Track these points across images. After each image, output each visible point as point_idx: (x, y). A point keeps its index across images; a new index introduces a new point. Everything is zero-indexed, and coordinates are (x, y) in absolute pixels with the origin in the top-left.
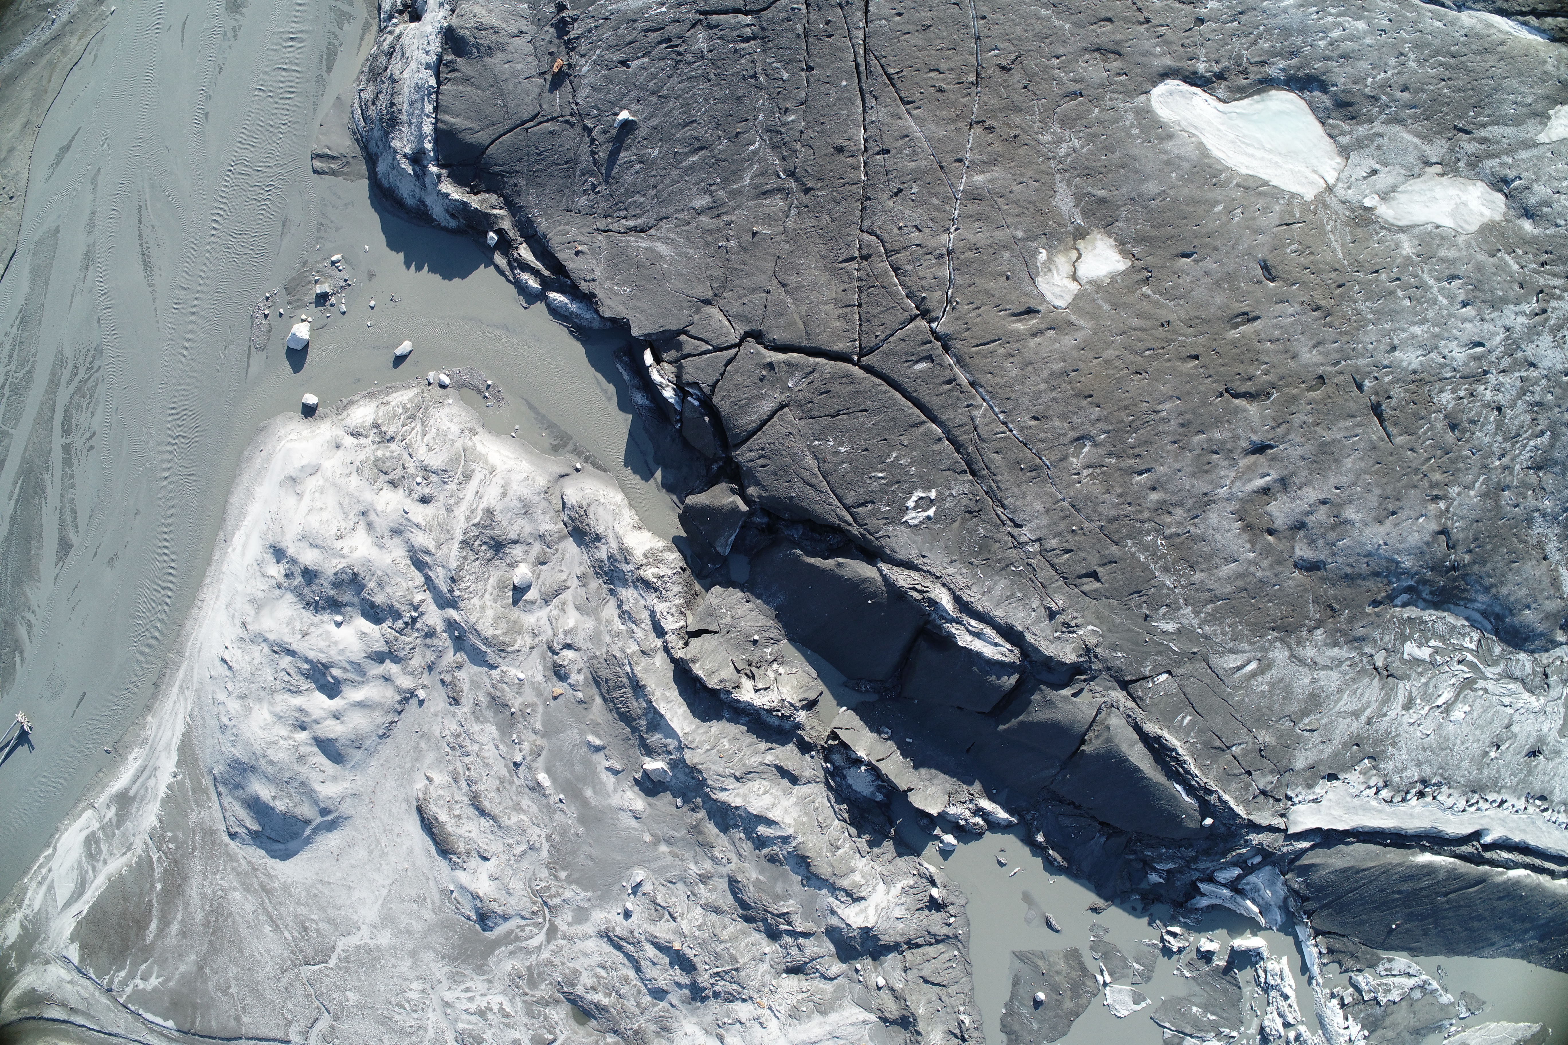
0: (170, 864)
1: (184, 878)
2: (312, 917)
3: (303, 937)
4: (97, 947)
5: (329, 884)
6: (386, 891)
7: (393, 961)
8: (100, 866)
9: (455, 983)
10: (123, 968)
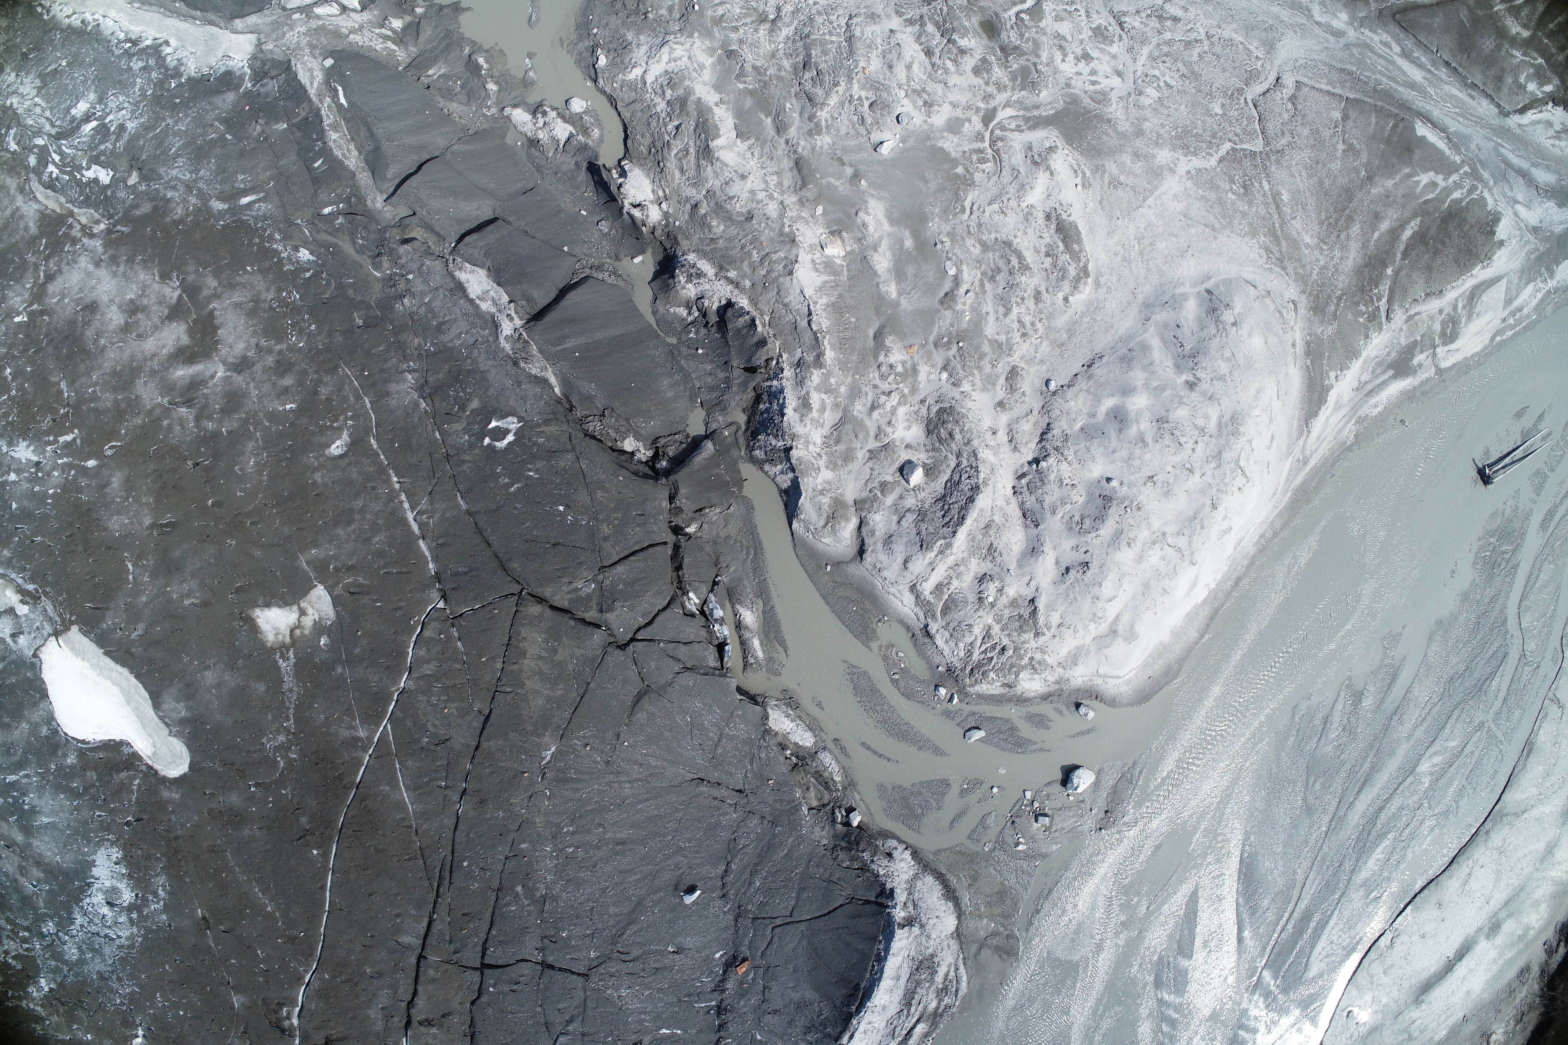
0: (1371, 290)
1: (1358, 272)
2: (1233, 197)
3: (1250, 180)
4: (1476, 230)
5: (1205, 225)
6: (1148, 202)
7: (1162, 131)
8: (1448, 310)
9: (1104, 94)
10: (1454, 201)
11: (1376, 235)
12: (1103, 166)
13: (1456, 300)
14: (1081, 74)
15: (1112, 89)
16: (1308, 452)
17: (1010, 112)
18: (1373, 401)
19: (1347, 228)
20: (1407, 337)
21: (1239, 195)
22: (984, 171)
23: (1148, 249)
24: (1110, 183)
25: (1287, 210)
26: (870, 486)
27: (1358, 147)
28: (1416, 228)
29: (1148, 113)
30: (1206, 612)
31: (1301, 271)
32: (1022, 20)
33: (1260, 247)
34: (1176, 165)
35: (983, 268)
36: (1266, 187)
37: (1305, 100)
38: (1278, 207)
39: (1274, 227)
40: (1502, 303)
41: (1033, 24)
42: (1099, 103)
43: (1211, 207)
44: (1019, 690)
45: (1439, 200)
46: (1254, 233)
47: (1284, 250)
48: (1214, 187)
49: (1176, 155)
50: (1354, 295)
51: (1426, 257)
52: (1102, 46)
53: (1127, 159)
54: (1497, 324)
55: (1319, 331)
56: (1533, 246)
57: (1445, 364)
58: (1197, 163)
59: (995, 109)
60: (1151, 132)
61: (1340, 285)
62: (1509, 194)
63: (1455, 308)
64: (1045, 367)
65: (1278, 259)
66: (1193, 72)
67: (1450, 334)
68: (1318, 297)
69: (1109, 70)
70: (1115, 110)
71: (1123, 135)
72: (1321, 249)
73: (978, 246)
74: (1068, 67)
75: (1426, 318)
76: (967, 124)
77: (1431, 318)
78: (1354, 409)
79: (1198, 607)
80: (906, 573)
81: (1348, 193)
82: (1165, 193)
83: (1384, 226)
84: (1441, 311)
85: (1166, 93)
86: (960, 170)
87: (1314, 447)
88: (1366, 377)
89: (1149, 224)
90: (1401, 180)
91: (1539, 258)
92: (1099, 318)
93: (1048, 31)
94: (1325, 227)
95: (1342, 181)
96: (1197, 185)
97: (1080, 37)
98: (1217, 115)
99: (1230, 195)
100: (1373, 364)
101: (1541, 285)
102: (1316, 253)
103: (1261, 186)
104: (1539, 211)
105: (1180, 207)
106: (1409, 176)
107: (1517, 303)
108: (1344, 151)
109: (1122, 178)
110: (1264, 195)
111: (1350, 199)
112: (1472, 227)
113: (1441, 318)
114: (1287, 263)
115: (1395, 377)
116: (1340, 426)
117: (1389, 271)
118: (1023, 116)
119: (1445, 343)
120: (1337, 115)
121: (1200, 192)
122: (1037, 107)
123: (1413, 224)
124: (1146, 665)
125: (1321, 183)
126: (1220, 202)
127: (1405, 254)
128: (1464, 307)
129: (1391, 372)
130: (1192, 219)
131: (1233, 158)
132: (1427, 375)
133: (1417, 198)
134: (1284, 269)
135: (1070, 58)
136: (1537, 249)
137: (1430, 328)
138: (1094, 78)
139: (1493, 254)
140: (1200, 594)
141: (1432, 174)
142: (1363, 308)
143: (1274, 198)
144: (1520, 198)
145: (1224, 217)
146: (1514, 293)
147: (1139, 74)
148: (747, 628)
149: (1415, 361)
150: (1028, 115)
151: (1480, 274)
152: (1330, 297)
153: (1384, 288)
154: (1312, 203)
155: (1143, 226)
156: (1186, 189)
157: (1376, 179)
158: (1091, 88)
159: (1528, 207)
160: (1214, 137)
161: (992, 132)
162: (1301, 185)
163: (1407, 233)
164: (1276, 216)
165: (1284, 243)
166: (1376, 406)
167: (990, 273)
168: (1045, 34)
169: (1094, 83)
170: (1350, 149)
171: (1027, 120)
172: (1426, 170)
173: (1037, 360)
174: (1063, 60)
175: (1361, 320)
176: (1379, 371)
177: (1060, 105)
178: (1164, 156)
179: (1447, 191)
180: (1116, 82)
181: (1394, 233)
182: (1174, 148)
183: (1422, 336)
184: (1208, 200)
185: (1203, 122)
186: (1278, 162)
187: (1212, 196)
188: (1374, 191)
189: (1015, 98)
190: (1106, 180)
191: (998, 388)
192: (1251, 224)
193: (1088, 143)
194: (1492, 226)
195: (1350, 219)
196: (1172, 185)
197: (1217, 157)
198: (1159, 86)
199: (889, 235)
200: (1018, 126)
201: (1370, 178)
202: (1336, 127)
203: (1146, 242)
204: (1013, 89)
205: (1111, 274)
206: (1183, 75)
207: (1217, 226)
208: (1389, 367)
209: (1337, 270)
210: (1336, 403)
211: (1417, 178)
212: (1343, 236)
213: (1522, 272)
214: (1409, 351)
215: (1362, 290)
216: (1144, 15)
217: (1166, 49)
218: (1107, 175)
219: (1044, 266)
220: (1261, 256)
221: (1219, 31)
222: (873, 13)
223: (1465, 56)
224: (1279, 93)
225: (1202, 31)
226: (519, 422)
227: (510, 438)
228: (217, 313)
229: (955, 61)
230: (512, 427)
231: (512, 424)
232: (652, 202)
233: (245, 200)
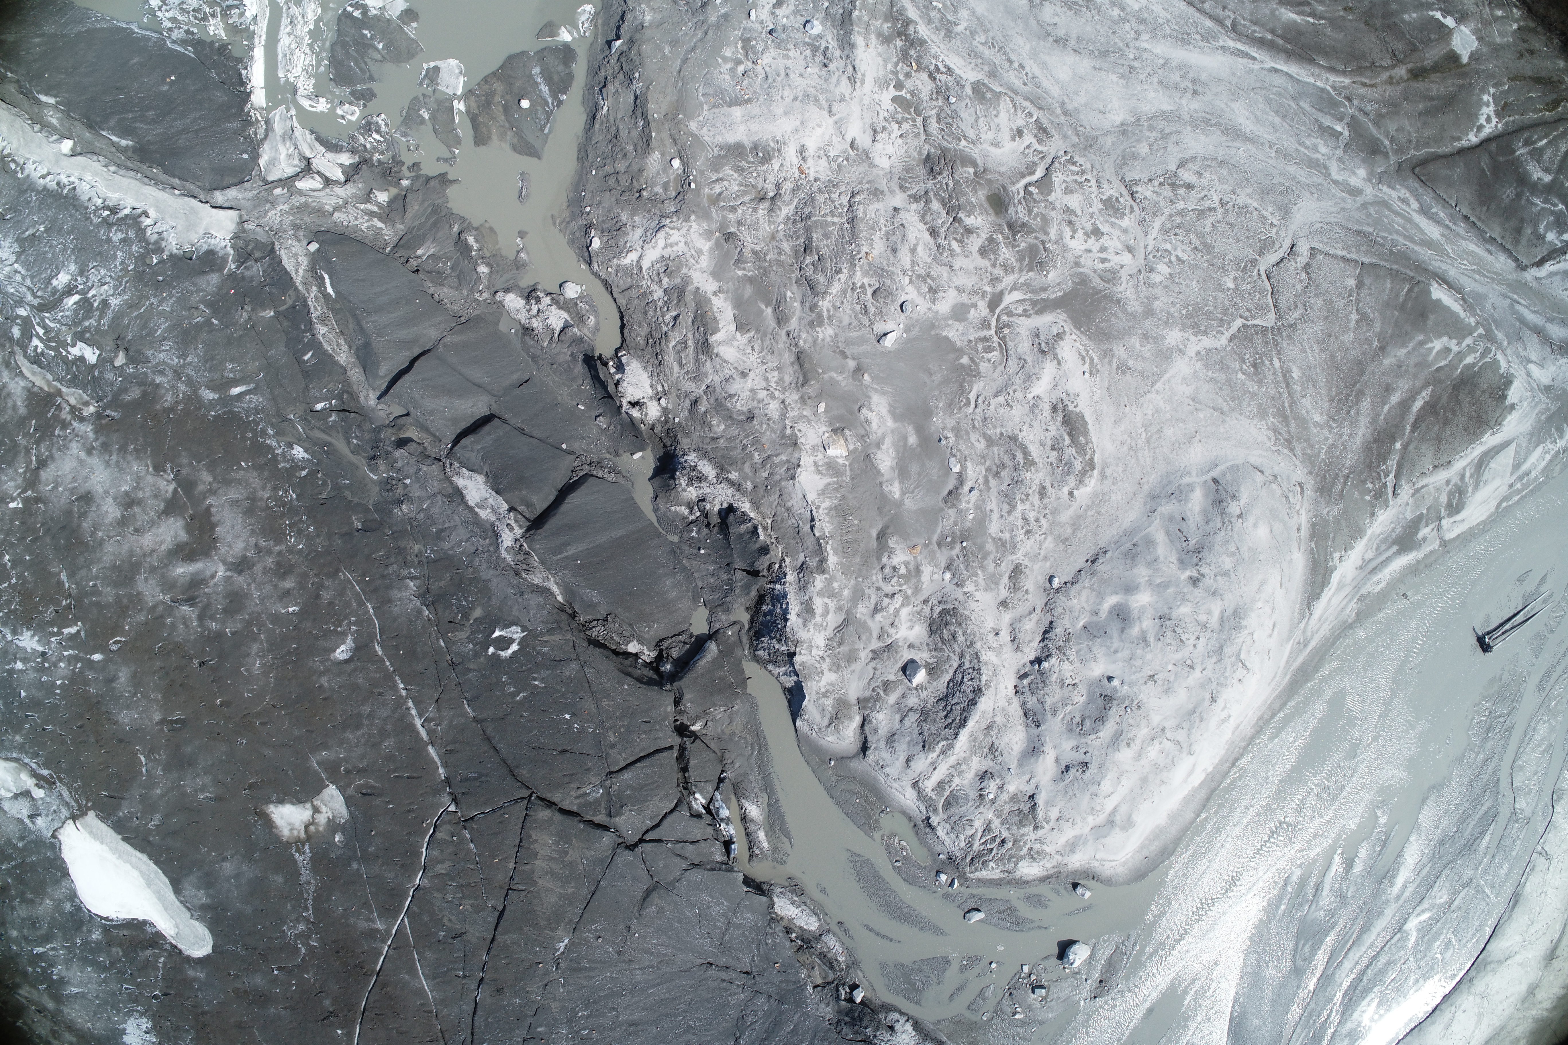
0: (1379, 466)
1: (1367, 448)
2: (1243, 377)
3: (1261, 358)
4: (1487, 395)
5: (1214, 409)
6: (1156, 387)
7: (1172, 310)
8: (1455, 480)
9: (1114, 272)
10: (1467, 367)
11: (1387, 408)
12: (1111, 350)
13: (1464, 469)
14: (1090, 251)
15: (1122, 266)
16: (1309, 634)
17: (1017, 295)
18: (1376, 578)
19: (1357, 403)
20: (1412, 511)
21: (1249, 375)
22: (989, 361)
23: (1156, 436)
24: (1118, 368)
25: (1297, 388)
26: (873, 685)
27: (1371, 315)
28: (1427, 399)
29: (1159, 291)
30: (1203, 793)
31: (1309, 451)
32: (1031, 193)
33: (1269, 429)
34: (1185, 346)
35: (987, 464)
36: (1277, 364)
37: (1319, 269)
38: (1288, 385)
39: (1283, 407)
40: (1510, 469)
41: (1041, 198)
42: (1108, 282)
43: (1221, 389)
44: (1018, 874)
45: (1451, 366)
46: (1262, 414)
47: (1292, 430)
48: (1224, 367)
49: (1186, 335)
50: (1361, 473)
51: (1436, 428)
52: (1113, 219)
53: (1135, 341)
54: (1504, 490)
55: (1325, 512)
56: (1544, 406)
57: (1449, 536)
58: (1207, 342)
59: (1001, 293)
60: (1161, 311)
61: (1348, 463)
62: (1523, 353)
63: (1462, 477)
64: (1048, 564)
65: (1286, 440)
66: (1205, 244)
67: (1455, 507)
68: (1325, 476)
69: (1119, 246)
70: (1125, 289)
71: (1132, 316)
72: (1330, 427)
73: (983, 441)
74: (1077, 244)
75: (1432, 490)
76: (972, 310)
77: (1438, 489)
78: (1357, 588)
79: (1195, 790)
80: (908, 771)
81: (1360, 366)
82: (1174, 377)
83: (1395, 398)
84: (1448, 482)
85: (1178, 268)
86: (965, 360)
87: (1315, 628)
88: (1370, 555)
89: (1157, 411)
90: (1414, 349)
91: (1550, 419)
92: (1103, 511)
93: (1058, 205)
94: (1334, 404)
95: (1354, 353)
96: (1207, 366)
97: (1091, 210)
98: (1229, 289)
99: (1241, 376)
100: (1377, 541)
101: (1550, 446)
102: (1325, 431)
103: (1272, 364)
104: (1553, 368)
105: (1188, 390)
106: (1422, 343)
107: (1524, 468)
108: (1357, 321)
109: (1131, 363)
110: (1274, 374)
111: (1362, 373)
112: (1483, 392)
113: (1448, 489)
114: (1295, 444)
115: (1399, 553)
116: (1342, 606)
117: (1398, 446)
118: (1031, 300)
119: (1450, 515)
120: (1351, 282)
121: (1210, 373)
122: (1044, 289)
123: (1424, 394)
124: (1142, 847)
125: (1332, 357)
126: (1230, 383)
127: (1415, 427)
128: (1471, 476)
129: (1395, 548)
130: (1200, 403)
131: (1244, 336)
132: (1431, 548)
133: (1430, 366)
134: (1292, 450)
135: (1080, 234)
136: (1548, 409)
137: (1436, 499)
138: (1103, 255)
139: (1503, 420)
140: (1198, 778)
141: (1445, 339)
142: (1370, 486)
143: (1284, 376)
144: (1533, 357)
145: (1233, 399)
146: (1522, 457)
147: (1150, 248)
148: (752, 821)
149: (1420, 535)
150: (1035, 298)
151: (1490, 440)
152: (1337, 476)
153: (1392, 463)
154: (1322, 379)
155: (1150, 412)
156: (1195, 371)
157: (1389, 349)
158: (1101, 266)
159: (1541, 366)
160: (1226, 314)
161: (999, 317)
162: (1312, 361)
163: (1418, 404)
164: (1285, 395)
165: (1293, 423)
166: (1379, 583)
167: (995, 469)
168: (1054, 208)
169: (1104, 261)
170: (1364, 319)
171: (1034, 303)
172: (1439, 336)
173: (1041, 557)
174: (1073, 237)
175: (1368, 498)
176: (1383, 547)
177: (1068, 286)
178: (1174, 336)
179: (1460, 356)
180: (1126, 258)
181: (1405, 405)
182: (1184, 328)
183: (1428, 509)
184: (1218, 382)
185: (1215, 298)
186: (1289, 337)
187: (1222, 377)
188: (1387, 362)
189: (1022, 280)
190: (1114, 365)
191: (1002, 587)
192: (1260, 405)
193: (1097, 326)
194: (1504, 390)
195: (1361, 393)
196: (1181, 367)
197: (1228, 335)
198: (1170, 261)
199: (892, 431)
200: (1025, 311)
201: (1382, 349)
202: (1350, 295)
203: (1154, 429)
204: (1021, 270)
205: (1117, 465)
206: (1195, 248)
207: (1226, 408)
208: (1394, 543)
209: (1345, 448)
210: (1339, 584)
211: (1430, 345)
212: (1353, 412)
213: (1532, 434)
214: (1415, 525)
215: (1370, 467)
216: (1156, 183)
217: (1178, 220)
218: (1115, 360)
219: (1049, 460)
220: (1269, 438)
221: (1233, 197)
222: (876, 189)
223: (1485, 208)
224: (1293, 263)
225: (1216, 198)
226: (523, 631)
227: (515, 647)
228: (213, 510)
229: (960, 242)
230: (515, 636)
231: (516, 633)
232: (651, 398)
233: (236, 391)
